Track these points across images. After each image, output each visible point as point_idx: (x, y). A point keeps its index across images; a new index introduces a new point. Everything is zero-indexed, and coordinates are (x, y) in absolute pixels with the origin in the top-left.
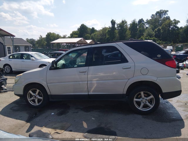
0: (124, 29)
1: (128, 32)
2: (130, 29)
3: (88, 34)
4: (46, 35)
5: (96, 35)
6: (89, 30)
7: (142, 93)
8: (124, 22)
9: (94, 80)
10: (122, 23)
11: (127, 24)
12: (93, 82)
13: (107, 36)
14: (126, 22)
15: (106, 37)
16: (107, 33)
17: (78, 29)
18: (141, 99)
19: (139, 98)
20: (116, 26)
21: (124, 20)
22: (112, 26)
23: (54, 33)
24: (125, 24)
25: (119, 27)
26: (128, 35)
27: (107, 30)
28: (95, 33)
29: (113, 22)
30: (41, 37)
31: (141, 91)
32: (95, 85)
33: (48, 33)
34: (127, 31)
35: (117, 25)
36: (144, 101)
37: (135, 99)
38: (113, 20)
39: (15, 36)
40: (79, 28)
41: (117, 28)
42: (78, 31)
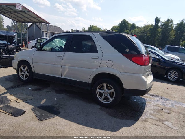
0: (169, 28)
1: (173, 33)
2: (175, 29)
3: (128, 30)
4: (89, 28)
5: (136, 31)
6: (129, 26)
7: (105, 85)
8: (169, 21)
9: (67, 65)
10: (167, 22)
11: (172, 24)
12: (66, 67)
13: (148, 34)
14: (172, 21)
15: (146, 35)
16: (148, 30)
17: (119, 25)
18: (103, 91)
19: (102, 90)
20: (160, 24)
21: (169, 19)
22: (155, 24)
23: (96, 26)
24: (170, 23)
25: (163, 26)
26: (171, 35)
27: (149, 28)
28: (135, 30)
29: (157, 20)
30: (84, 28)
31: (104, 83)
32: (67, 70)
33: (91, 26)
34: (171, 31)
35: (162, 23)
36: (106, 93)
37: (98, 90)
38: (157, 18)
39: (50, 24)
40: (120, 23)
41: (161, 26)
42: (118, 26)
